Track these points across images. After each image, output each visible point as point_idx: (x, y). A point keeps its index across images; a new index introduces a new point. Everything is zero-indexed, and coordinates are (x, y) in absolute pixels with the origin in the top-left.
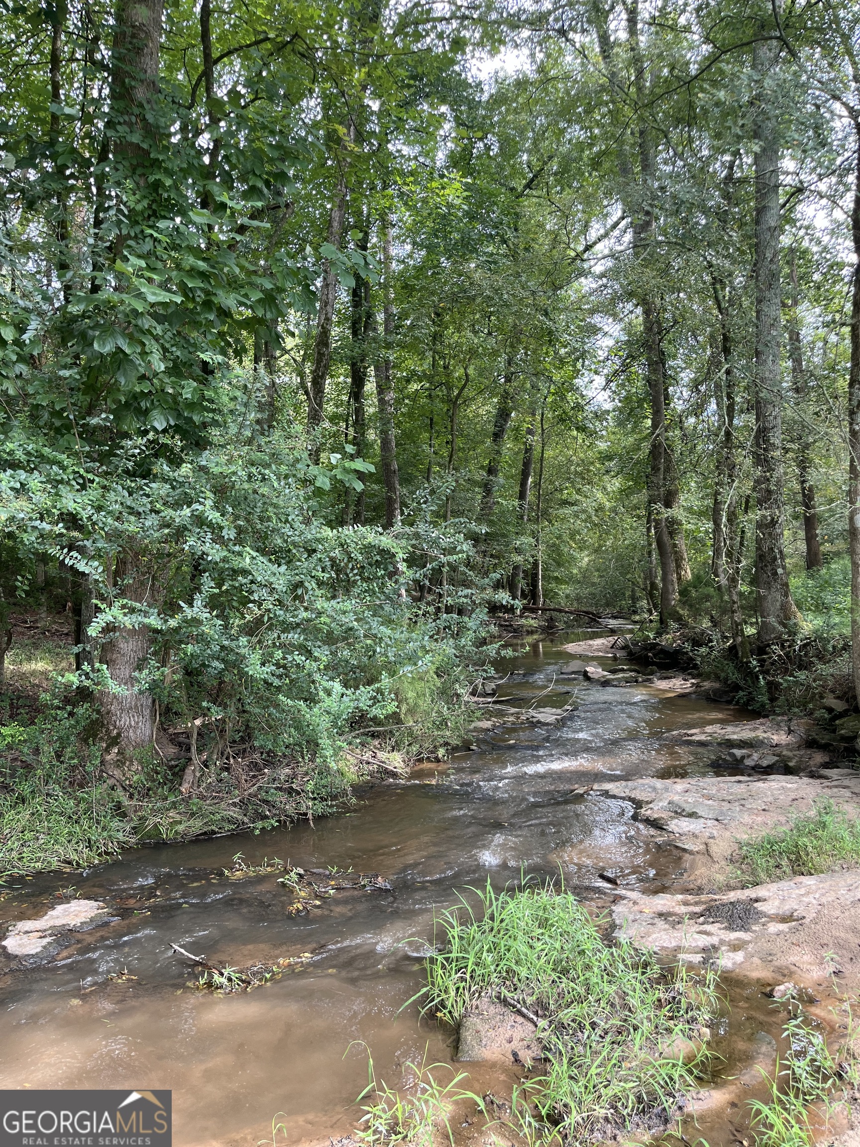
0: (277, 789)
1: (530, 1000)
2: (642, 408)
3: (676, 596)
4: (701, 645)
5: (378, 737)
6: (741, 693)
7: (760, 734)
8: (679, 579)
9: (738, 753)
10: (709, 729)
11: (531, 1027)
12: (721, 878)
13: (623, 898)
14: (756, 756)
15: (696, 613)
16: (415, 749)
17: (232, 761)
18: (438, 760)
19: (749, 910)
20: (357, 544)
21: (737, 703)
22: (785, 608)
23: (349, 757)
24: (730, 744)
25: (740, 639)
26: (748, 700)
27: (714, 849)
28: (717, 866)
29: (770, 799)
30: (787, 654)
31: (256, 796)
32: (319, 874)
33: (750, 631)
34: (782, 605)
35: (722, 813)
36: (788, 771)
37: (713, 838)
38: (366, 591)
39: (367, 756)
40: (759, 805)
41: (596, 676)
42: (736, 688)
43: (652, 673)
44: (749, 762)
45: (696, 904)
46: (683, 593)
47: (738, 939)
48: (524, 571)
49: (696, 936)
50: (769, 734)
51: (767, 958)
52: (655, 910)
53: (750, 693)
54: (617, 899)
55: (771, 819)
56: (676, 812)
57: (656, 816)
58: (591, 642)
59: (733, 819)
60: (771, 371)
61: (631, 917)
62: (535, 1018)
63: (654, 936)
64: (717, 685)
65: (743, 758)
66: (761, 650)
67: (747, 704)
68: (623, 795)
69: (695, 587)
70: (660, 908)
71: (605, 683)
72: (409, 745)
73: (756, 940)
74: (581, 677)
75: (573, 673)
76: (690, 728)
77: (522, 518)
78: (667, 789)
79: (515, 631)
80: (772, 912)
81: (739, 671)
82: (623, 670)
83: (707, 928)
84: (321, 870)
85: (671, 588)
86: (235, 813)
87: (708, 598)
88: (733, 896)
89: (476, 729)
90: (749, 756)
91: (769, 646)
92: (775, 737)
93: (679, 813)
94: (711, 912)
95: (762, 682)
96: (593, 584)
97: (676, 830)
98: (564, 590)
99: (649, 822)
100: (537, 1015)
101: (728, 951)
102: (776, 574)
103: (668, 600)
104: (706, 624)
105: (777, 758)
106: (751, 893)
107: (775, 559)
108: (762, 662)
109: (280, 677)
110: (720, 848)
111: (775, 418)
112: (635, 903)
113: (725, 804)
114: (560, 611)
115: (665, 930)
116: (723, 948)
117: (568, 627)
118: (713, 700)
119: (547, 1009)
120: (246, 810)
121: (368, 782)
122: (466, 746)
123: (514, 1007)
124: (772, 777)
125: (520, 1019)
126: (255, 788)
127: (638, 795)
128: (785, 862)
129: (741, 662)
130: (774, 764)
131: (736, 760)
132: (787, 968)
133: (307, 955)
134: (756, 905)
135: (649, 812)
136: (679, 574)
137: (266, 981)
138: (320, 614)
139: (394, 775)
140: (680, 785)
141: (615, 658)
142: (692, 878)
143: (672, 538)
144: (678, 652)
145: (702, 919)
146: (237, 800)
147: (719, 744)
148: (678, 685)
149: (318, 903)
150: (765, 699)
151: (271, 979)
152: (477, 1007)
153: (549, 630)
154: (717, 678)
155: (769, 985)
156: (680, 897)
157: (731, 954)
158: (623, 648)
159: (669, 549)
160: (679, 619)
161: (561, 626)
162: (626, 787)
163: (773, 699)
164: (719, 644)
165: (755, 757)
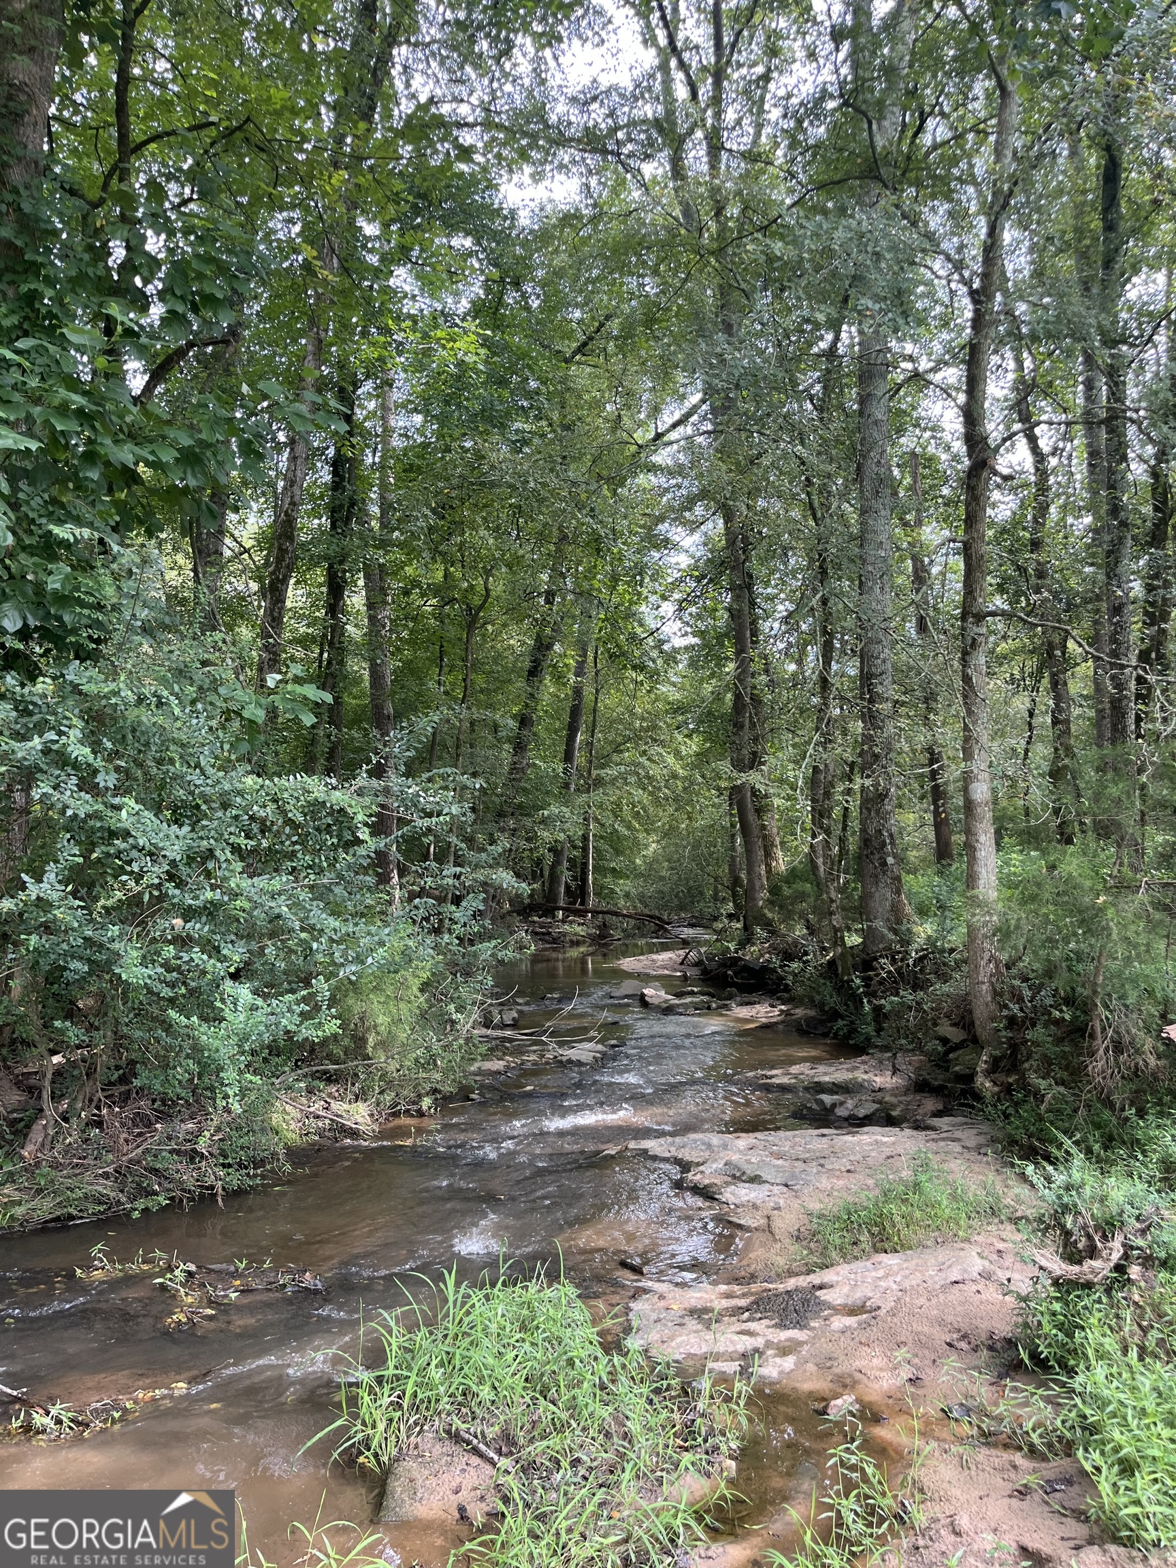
0: (171, 1152)
1: (492, 1432)
2: (722, 645)
3: (765, 894)
4: (791, 960)
5: (337, 1081)
6: (841, 1023)
7: (860, 1076)
8: (769, 871)
9: (827, 1099)
10: (794, 1069)
11: (488, 1469)
12: (781, 1261)
13: (645, 1291)
14: (850, 1103)
15: (788, 916)
16: (388, 1098)
17: (104, 1111)
18: (421, 1114)
19: (808, 1301)
20: (298, 799)
21: (836, 1036)
22: (896, 909)
23: (288, 1108)
24: (819, 1088)
25: (839, 950)
26: (850, 1032)
27: (779, 1224)
28: (778, 1246)
29: (858, 1157)
30: (898, 970)
31: (139, 1162)
32: (219, 1272)
33: (853, 940)
34: (893, 906)
35: (793, 1176)
36: (890, 1122)
37: (778, 1209)
38: (310, 867)
39: (317, 1107)
40: (844, 1164)
41: (655, 1001)
42: (835, 1015)
43: (730, 998)
44: (841, 1112)
45: (744, 1295)
46: (774, 890)
47: (789, 1340)
48: (569, 860)
49: (736, 1337)
50: (871, 1075)
51: (826, 1363)
52: (687, 1305)
53: (852, 1022)
54: (638, 1293)
55: (853, 1182)
56: (734, 1176)
57: (707, 1182)
58: (655, 957)
59: (807, 1183)
60: (878, 602)
61: (654, 1316)
62: (496, 1458)
63: (679, 1340)
64: (811, 1013)
65: (834, 1106)
66: (866, 963)
67: (848, 1036)
68: (667, 1155)
69: (787, 882)
70: (694, 1303)
71: (668, 1010)
72: (381, 1093)
73: (812, 1341)
74: (637, 1003)
75: (627, 996)
76: (773, 1068)
77: (566, 786)
78: (725, 1147)
79: (555, 941)
80: (839, 1302)
81: (839, 994)
82: (692, 993)
83: (752, 1326)
84: (224, 1266)
85: (757, 884)
86: (105, 1188)
87: (802, 897)
88: (791, 1283)
89: (480, 1072)
90: (842, 1103)
91: (876, 959)
92: (877, 1079)
93: (738, 1176)
94: (761, 1306)
95: (867, 1008)
96: (662, 878)
97: (731, 1199)
98: (623, 886)
99: (698, 1190)
100: (499, 1452)
101: (776, 1356)
102: (884, 864)
103: (754, 899)
104: (799, 931)
105: (877, 1106)
106: (816, 1279)
107: (884, 844)
108: (867, 981)
109: (173, 985)
110: (786, 1222)
111: (884, 661)
112: (662, 1297)
113: (799, 1164)
114: (616, 914)
115: (696, 1332)
116: (770, 1352)
117: (627, 937)
118: (804, 1032)
119: (515, 1444)
120: (124, 1183)
121: (314, 1144)
122: (464, 1094)
123: (468, 1443)
124: (866, 1129)
125: (475, 1460)
126: (139, 1150)
127: (687, 1155)
128: (864, 1237)
129: (842, 981)
130: (873, 1114)
131: (825, 1109)
132: (850, 1376)
133: (181, 1385)
134: (818, 1293)
135: (699, 1177)
136: (768, 866)
137: (114, 1422)
138: (235, 895)
139: (354, 1134)
140: (744, 1141)
141: (685, 978)
142: (744, 1263)
143: (760, 817)
144: (765, 969)
145: (747, 1315)
146: (110, 1169)
147: (806, 1089)
148: (763, 1012)
149: (210, 1312)
150: (870, 1030)
151: (121, 1419)
152: (416, 1447)
153: (601, 941)
154: (812, 1003)
155: (824, 1399)
156: (723, 1288)
157: (778, 1360)
158: (696, 964)
159: (756, 832)
160: (767, 924)
161: (617, 934)
162: (672, 1144)
163: (879, 1030)
164: (817, 959)
165: (849, 1106)
